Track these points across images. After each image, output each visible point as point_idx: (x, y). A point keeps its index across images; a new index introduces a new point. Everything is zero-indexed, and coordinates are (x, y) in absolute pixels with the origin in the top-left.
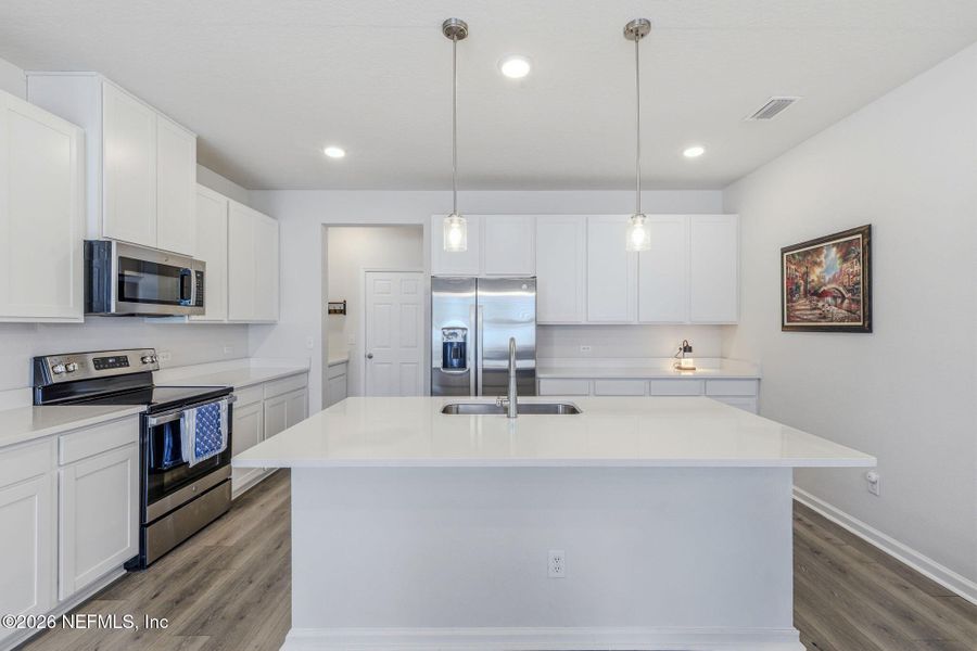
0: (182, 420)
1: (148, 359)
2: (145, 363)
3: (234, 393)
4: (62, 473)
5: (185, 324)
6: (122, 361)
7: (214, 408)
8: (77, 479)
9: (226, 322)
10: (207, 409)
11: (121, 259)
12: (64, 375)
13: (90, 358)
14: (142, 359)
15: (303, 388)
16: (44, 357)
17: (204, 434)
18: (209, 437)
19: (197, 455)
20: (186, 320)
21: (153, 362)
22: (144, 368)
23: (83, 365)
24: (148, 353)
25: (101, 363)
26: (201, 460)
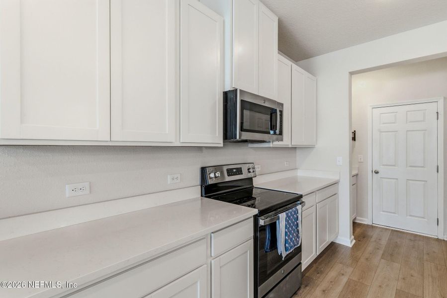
0: (277, 221)
1: (251, 170)
2: (250, 172)
3: (303, 199)
4: (213, 262)
5: (270, 147)
6: (239, 171)
7: (295, 212)
8: (221, 267)
9: (290, 146)
10: (291, 213)
11: (242, 101)
12: (214, 179)
13: (225, 169)
14: (249, 169)
15: (335, 194)
16: (205, 167)
17: (290, 232)
18: (293, 235)
19: (286, 249)
20: (271, 145)
21: (253, 172)
22: (250, 175)
23: (222, 173)
24: (251, 166)
25: (230, 172)
26: (288, 253)
